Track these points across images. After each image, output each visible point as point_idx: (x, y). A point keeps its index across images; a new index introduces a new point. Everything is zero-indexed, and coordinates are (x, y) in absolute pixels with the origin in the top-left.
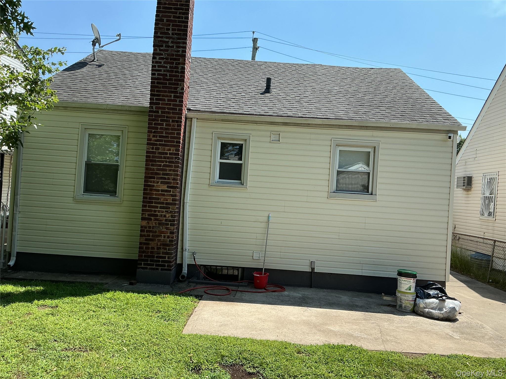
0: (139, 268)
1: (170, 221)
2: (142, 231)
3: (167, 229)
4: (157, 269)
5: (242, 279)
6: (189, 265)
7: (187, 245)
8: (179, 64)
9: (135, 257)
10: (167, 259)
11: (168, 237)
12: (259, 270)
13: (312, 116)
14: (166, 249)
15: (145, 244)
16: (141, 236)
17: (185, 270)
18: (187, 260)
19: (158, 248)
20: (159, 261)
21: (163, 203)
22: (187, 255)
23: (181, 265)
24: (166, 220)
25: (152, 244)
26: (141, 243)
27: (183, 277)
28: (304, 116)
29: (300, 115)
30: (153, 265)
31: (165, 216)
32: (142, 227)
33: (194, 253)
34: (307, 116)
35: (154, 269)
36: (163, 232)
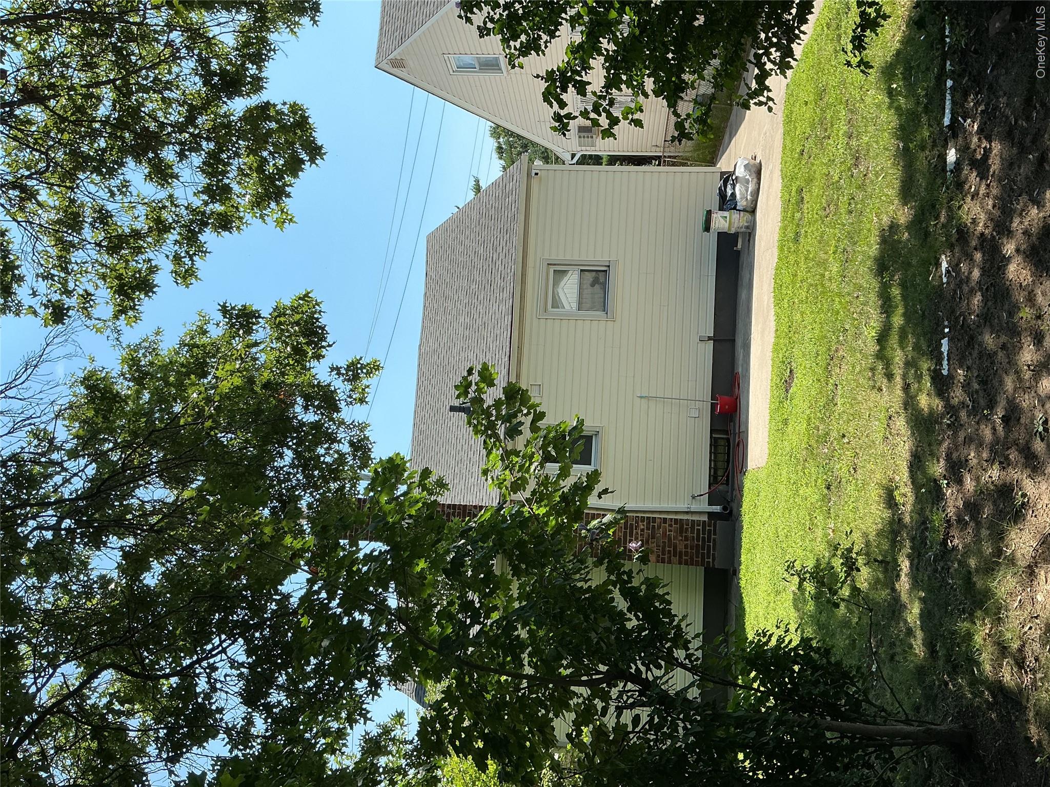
0: (714, 565)
1: (648, 523)
2: (663, 562)
3: (659, 527)
4: (714, 540)
5: (726, 432)
6: (710, 504)
7: (682, 506)
9: (701, 571)
10: (700, 528)
11: (671, 525)
12: (713, 407)
13: (508, 344)
14: (687, 529)
15: (680, 557)
16: (670, 562)
17: (717, 509)
18: (703, 505)
19: (686, 539)
20: (704, 538)
21: (625, 533)
22: (695, 507)
23: (710, 514)
24: (648, 529)
25: (681, 547)
26: (680, 563)
27: (725, 508)
28: (508, 354)
29: (507, 359)
30: (709, 546)
31: (642, 530)
32: (658, 562)
33: (693, 497)
34: (508, 349)
35: (714, 544)
36: (664, 533)
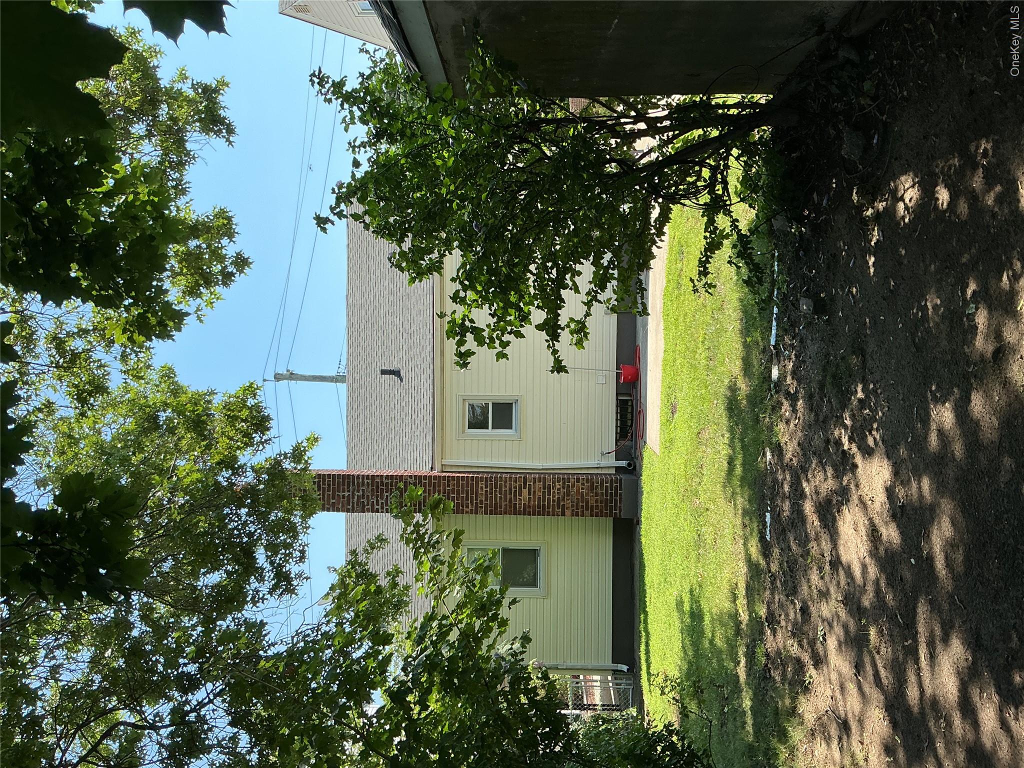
0: (620, 515)
1: (564, 483)
2: (577, 515)
3: (573, 486)
4: (620, 494)
5: (630, 395)
6: (617, 460)
7: (593, 463)
8: (382, 482)
9: (610, 520)
10: (609, 485)
11: (583, 484)
12: (618, 376)
13: (431, 323)
14: (597, 486)
15: (592, 511)
16: (583, 515)
17: (623, 463)
18: (611, 461)
19: (597, 495)
20: (611, 493)
21: (544, 492)
22: (604, 463)
23: (618, 469)
24: (564, 488)
25: (592, 502)
26: (592, 516)
27: (629, 465)
28: (431, 331)
29: (431, 336)
30: (616, 500)
31: (559, 489)
32: (573, 515)
33: (602, 454)
34: (431, 328)
35: (620, 499)
36: (578, 490)
